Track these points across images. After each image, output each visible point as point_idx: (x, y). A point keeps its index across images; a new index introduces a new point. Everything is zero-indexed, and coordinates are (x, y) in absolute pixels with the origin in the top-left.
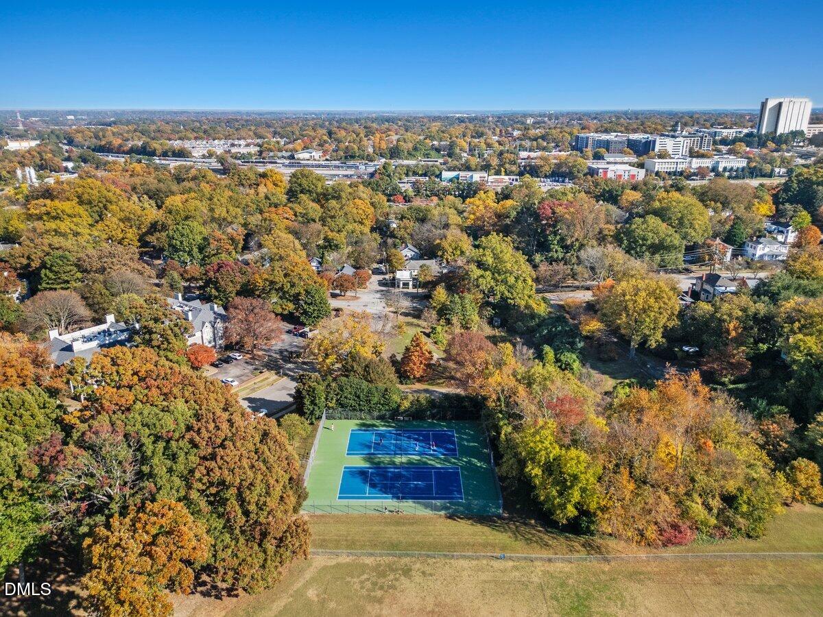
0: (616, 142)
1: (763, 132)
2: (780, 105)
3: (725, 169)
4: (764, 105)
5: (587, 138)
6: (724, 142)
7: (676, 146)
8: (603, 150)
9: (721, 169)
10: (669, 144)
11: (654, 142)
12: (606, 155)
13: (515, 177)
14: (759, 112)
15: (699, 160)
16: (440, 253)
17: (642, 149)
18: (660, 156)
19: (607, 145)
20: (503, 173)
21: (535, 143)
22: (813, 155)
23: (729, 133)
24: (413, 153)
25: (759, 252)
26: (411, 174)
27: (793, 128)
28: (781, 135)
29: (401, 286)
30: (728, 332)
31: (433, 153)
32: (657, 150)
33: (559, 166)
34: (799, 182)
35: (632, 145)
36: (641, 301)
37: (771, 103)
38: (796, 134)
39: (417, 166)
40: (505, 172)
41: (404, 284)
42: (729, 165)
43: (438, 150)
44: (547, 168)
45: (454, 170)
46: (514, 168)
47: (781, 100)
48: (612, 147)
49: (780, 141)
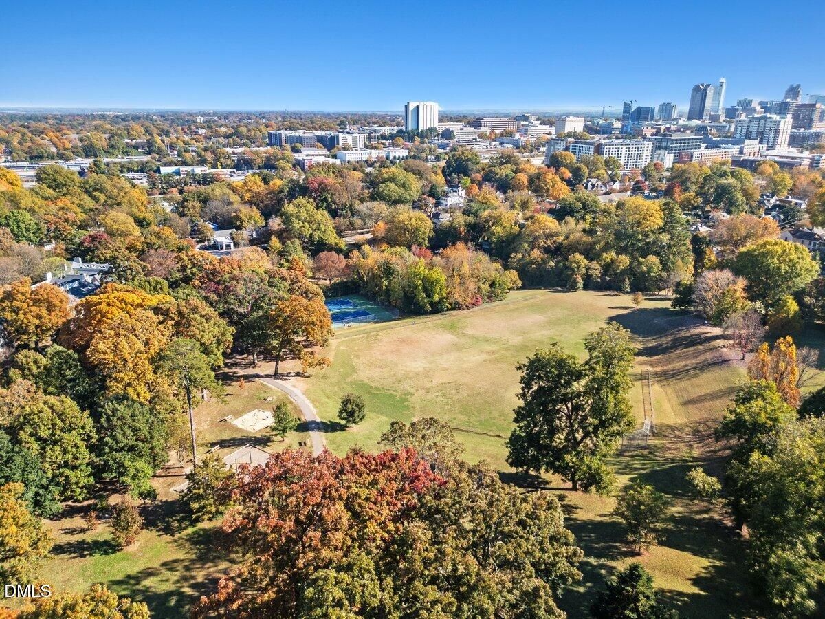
0: (307, 138)
1: (410, 129)
2: (418, 107)
3: (395, 157)
4: (407, 107)
5: (280, 135)
6: (383, 137)
7: (354, 140)
8: (298, 145)
9: (392, 158)
10: (349, 139)
11: (338, 137)
12: (302, 149)
13: (232, 170)
14: (404, 114)
15: (377, 151)
16: (238, 223)
17: (330, 144)
18: (345, 149)
19: (300, 140)
20: (220, 167)
21: (231, 140)
22: (447, 145)
23: (385, 130)
24: (111, 151)
25: (449, 203)
26: (125, 170)
27: (429, 126)
28: (422, 131)
29: (224, 247)
30: (460, 233)
31: (133, 150)
32: (341, 144)
33: (268, 158)
34: (455, 160)
35: (320, 140)
36: (414, 223)
37: (412, 106)
38: (431, 130)
39: (130, 163)
40: (222, 165)
41: (227, 246)
42: (397, 155)
43: (136, 147)
44: (259, 161)
45: (170, 166)
46: (229, 162)
47: (418, 104)
48: (305, 142)
49: (423, 136)
